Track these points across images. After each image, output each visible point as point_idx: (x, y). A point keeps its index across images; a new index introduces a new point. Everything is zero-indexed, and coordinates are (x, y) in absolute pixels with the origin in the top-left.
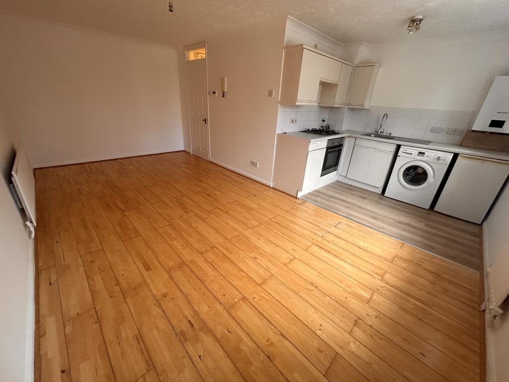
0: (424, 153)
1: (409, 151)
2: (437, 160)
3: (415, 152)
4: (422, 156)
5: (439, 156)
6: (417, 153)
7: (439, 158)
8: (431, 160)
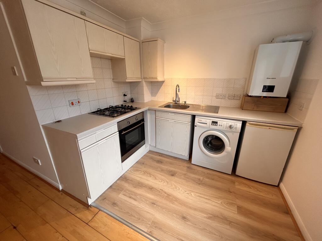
0: (216, 123)
1: (204, 121)
2: (229, 128)
3: (209, 121)
4: (215, 125)
5: (230, 125)
6: (211, 122)
7: (231, 127)
8: (224, 129)
